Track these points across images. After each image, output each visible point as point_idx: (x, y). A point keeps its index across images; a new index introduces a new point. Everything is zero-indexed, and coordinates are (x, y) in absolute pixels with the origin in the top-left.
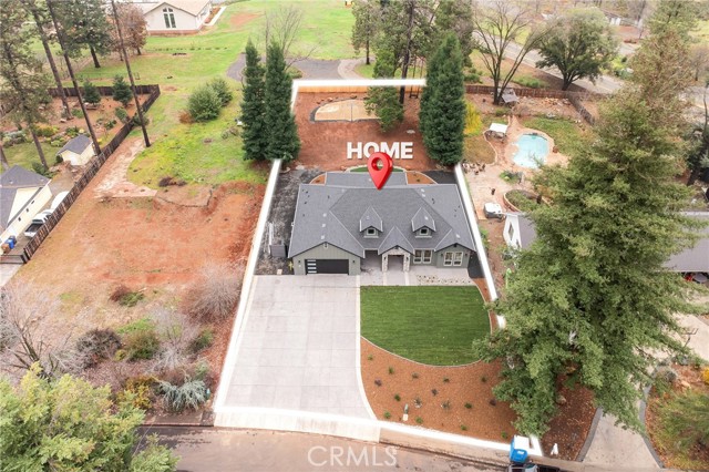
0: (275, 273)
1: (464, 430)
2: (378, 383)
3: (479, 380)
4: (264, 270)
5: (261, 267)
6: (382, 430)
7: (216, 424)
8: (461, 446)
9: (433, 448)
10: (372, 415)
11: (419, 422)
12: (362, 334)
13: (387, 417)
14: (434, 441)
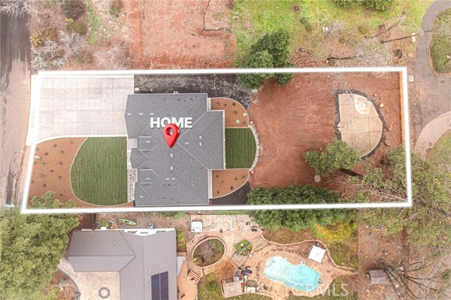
0: (135, 87)
1: (32, 182)
2: (55, 146)
3: (62, 193)
4: (139, 80)
5: (141, 78)
6: (30, 147)
7: (32, 76)
8: (25, 179)
9: (24, 167)
10: (38, 143)
11: (35, 163)
12: (89, 138)
13: (37, 149)
14: (26, 169)
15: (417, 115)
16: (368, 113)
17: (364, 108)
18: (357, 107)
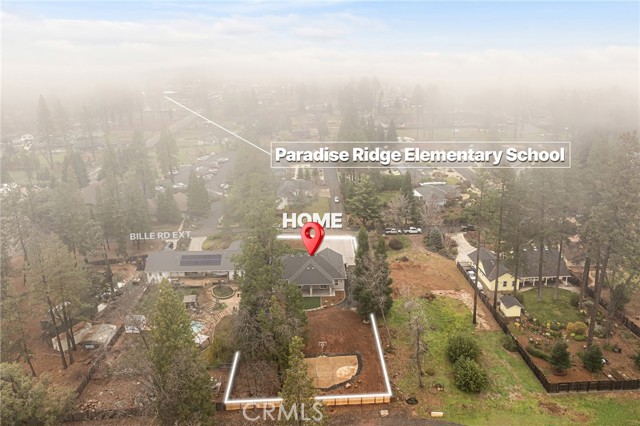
15: (339, 421)
16: (338, 376)
17: (343, 373)
18: (345, 368)
